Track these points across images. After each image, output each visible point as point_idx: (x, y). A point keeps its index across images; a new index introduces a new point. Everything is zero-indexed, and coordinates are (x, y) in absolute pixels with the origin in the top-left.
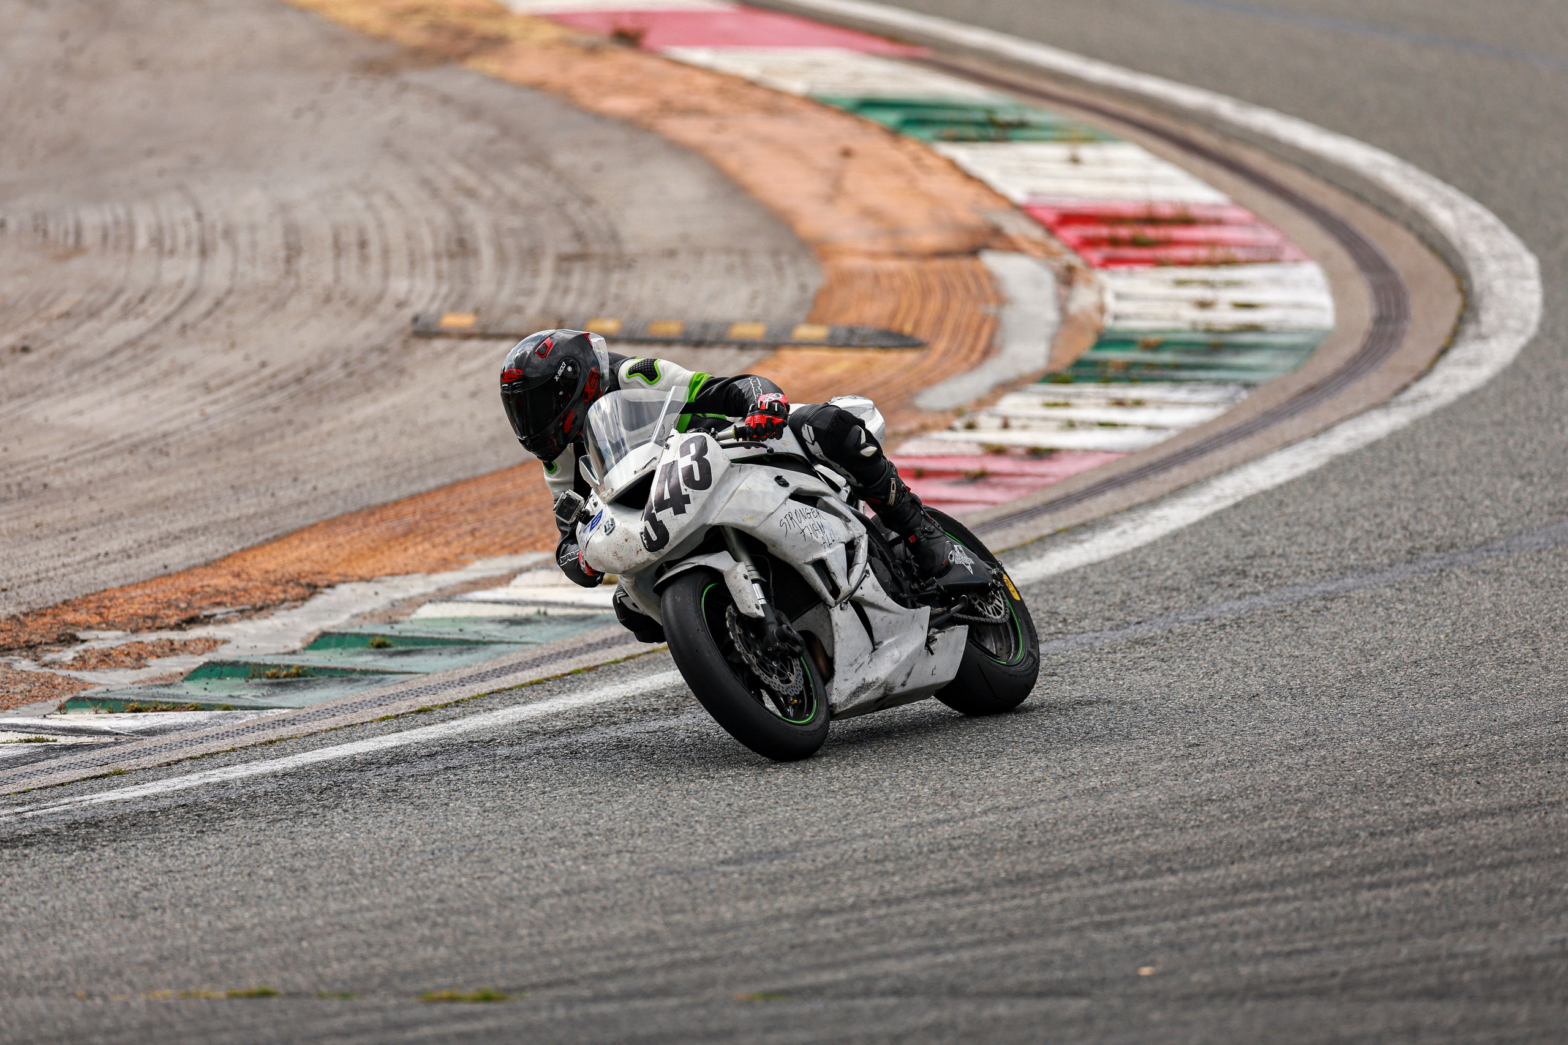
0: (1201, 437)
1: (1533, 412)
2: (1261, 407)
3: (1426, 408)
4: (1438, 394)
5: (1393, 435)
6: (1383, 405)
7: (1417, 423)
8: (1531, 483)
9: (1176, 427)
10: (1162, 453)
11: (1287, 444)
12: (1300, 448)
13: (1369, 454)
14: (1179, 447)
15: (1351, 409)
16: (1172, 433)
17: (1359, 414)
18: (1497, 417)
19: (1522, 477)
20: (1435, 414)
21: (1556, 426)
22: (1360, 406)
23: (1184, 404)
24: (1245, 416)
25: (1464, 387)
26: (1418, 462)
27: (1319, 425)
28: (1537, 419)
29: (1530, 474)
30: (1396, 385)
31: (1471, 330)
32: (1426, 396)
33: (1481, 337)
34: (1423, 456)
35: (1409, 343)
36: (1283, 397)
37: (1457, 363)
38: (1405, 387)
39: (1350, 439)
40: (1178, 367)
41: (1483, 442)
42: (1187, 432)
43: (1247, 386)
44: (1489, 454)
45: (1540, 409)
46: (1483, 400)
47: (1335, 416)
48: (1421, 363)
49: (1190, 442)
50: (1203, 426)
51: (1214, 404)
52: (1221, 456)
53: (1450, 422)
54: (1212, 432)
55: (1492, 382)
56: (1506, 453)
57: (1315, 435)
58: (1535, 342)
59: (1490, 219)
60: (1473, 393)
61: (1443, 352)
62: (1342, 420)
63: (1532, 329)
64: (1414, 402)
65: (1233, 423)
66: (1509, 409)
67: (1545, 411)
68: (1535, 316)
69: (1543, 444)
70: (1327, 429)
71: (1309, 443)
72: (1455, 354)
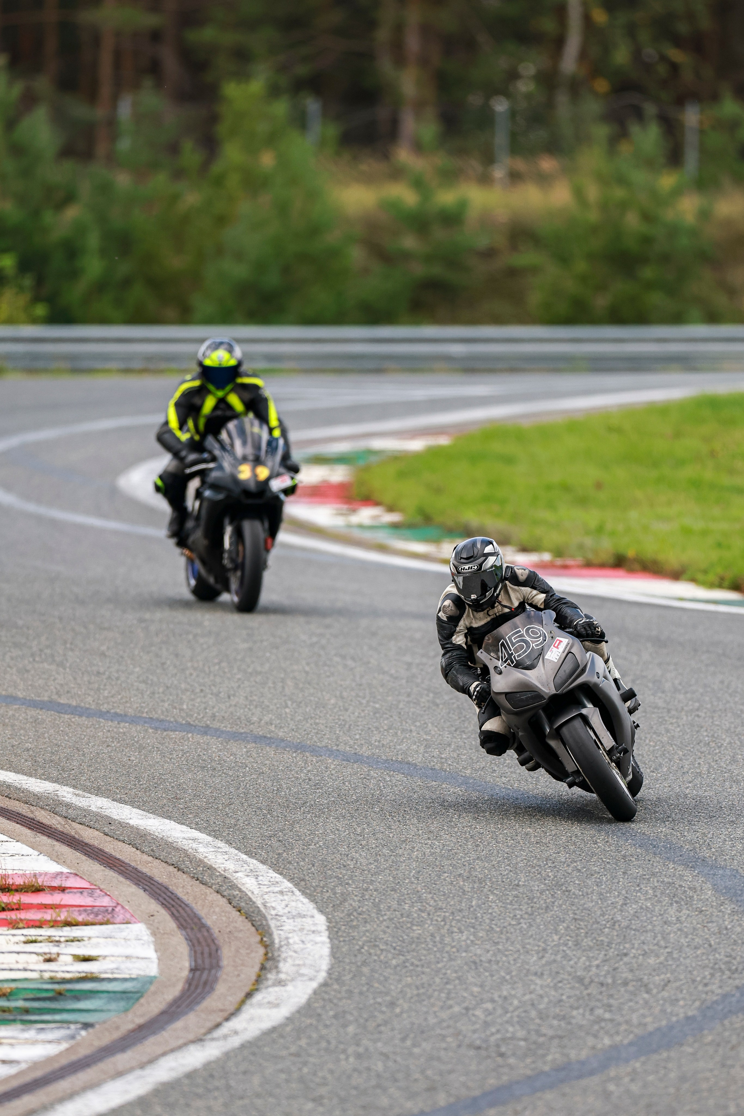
0: (48, 1069)
1: (324, 1044)
2: (98, 1044)
3: (235, 1042)
4: (246, 1029)
5: (207, 1065)
6: (199, 1040)
7: (227, 1055)
8: (321, 1105)
9: (26, 1061)
10: (15, 1083)
11: (119, 1074)
12: (130, 1077)
13: (186, 1081)
14: (28, 1078)
15: (174, 1044)
16: (23, 1066)
17: (179, 1048)
18: (293, 1049)
19: (314, 1100)
20: (243, 1046)
21: (342, 1056)
22: (181, 1042)
23: (34, 1042)
24: (83, 1052)
25: (266, 1025)
26: (228, 1087)
27: (145, 1059)
28: (327, 1050)
29: (321, 1097)
30: (209, 1024)
31: (271, 976)
32: (236, 1033)
33: (280, 983)
34: (232, 1083)
35: (221, 988)
36: (116, 1035)
37: (260, 1005)
38: (218, 1025)
39: (172, 1069)
40: (27, 1011)
41: (282, 1071)
42: (35, 1065)
43: (86, 1026)
44: (287, 1081)
45: (329, 1042)
46: (282, 1036)
47: (160, 1051)
48: (230, 1005)
49: (38, 1074)
50: (50, 1060)
51: (58, 1041)
52: (64, 1085)
53: (254, 1054)
54: (56, 1065)
55: (289, 1020)
56: (301, 1080)
57: (142, 1066)
58: (325, 985)
59: (287, 885)
60: (274, 1029)
61: (249, 995)
62: (164, 1054)
63: (322, 976)
64: (225, 1037)
65: (74, 1058)
66: (303, 1042)
67: (334, 1042)
68: (325, 964)
69: (331, 1072)
70: (152, 1061)
71: (138, 1072)
72: (258, 997)
